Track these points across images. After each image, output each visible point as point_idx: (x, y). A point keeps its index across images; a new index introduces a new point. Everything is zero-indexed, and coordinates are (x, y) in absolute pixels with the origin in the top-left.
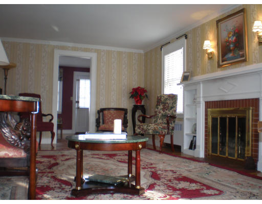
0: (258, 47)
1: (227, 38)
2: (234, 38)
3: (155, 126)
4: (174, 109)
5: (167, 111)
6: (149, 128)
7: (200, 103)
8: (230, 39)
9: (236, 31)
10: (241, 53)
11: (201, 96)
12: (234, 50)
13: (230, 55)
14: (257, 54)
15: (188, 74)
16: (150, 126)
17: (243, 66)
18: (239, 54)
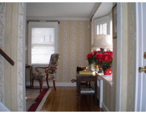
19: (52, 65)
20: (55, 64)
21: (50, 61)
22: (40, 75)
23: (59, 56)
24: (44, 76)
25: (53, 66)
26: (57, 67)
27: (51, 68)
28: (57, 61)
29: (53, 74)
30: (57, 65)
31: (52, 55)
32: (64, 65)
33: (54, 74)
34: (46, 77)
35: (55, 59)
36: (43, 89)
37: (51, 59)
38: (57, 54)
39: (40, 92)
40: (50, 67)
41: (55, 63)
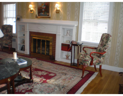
0: (56, 14)
1: (41, 6)
2: (45, 7)
3: (6, 42)
4: (12, 32)
5: (8, 33)
6: (3, 43)
7: (27, 32)
8: (42, 7)
9: (46, 4)
10: (47, 14)
11: (28, 29)
12: (44, 12)
13: (42, 14)
14: (55, 16)
15: (19, 17)
16: (3, 42)
17: (48, 19)
18: (47, 15)
19: (101, 47)
20: (104, 47)
21: (100, 41)
22: (84, 58)
23: (110, 38)
24: (88, 60)
25: (102, 49)
26: (106, 51)
27: (100, 50)
28: (107, 43)
29: (100, 58)
30: (107, 48)
31: (103, 35)
32: (117, 46)
33: (102, 58)
34: (91, 62)
35: (105, 40)
36: (88, 72)
37: (101, 39)
38: (108, 35)
39: (82, 77)
40: (99, 48)
41: (105, 45)
